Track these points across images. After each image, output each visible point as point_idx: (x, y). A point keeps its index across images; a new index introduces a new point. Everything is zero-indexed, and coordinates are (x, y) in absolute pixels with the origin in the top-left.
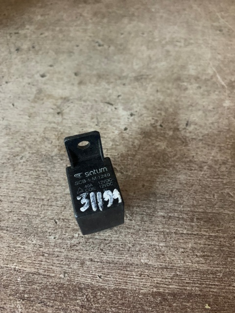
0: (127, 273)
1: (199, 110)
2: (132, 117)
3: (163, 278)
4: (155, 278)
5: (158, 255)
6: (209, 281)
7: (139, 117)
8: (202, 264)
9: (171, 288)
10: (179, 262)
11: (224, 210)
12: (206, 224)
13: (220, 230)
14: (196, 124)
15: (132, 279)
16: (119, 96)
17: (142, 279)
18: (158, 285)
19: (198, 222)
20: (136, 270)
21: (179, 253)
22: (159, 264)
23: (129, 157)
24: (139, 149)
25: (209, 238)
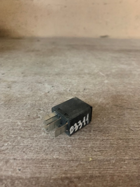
0: (41, 165)
1: (91, 84)
2: (53, 88)
3: (70, 167)
4: (64, 167)
5: (67, 153)
6: (105, 166)
7: (57, 87)
8: (99, 155)
9: (76, 173)
10: (82, 156)
11: (111, 125)
12: (99, 133)
13: (109, 136)
14: (89, 89)
15: (45, 170)
16: (46, 80)
17: (54, 169)
18: (66, 172)
19: (94, 132)
20: (49, 163)
21: (82, 151)
22: (67, 158)
23: (50, 104)
24: (56, 100)
25: (102, 140)
